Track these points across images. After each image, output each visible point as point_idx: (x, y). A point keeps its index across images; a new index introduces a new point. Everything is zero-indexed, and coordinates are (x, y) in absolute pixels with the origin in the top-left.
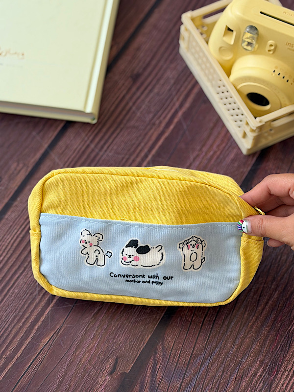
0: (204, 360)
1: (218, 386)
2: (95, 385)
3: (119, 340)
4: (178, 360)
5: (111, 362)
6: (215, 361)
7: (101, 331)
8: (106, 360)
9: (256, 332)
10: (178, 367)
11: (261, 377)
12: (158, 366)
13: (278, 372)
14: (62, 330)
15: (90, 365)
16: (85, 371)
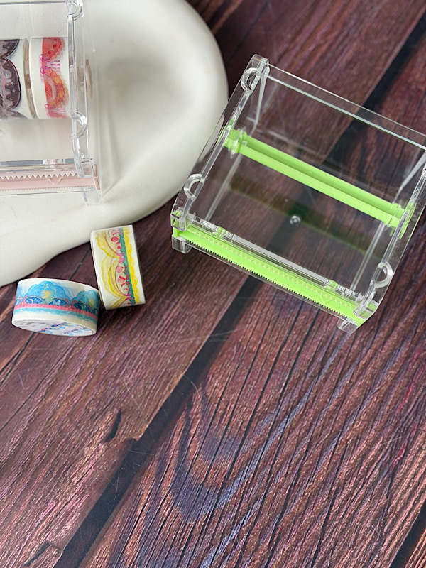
0: (277, 422)
1: (299, 472)
2: (78, 458)
3: (126, 381)
4: (230, 421)
5: (109, 418)
6: (296, 426)
7: (95, 362)
8: (100, 414)
9: (372, 378)
10: (229, 434)
11: (376, 459)
12: (193, 431)
13: (407, 451)
14: (24, 357)
15: (71, 422)
16: (61, 432)
